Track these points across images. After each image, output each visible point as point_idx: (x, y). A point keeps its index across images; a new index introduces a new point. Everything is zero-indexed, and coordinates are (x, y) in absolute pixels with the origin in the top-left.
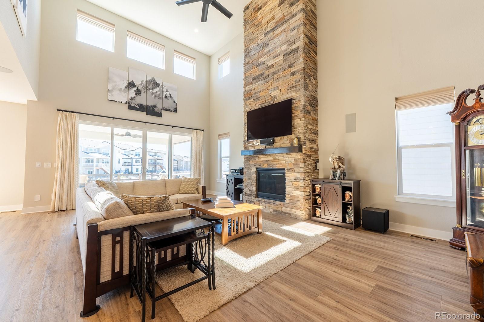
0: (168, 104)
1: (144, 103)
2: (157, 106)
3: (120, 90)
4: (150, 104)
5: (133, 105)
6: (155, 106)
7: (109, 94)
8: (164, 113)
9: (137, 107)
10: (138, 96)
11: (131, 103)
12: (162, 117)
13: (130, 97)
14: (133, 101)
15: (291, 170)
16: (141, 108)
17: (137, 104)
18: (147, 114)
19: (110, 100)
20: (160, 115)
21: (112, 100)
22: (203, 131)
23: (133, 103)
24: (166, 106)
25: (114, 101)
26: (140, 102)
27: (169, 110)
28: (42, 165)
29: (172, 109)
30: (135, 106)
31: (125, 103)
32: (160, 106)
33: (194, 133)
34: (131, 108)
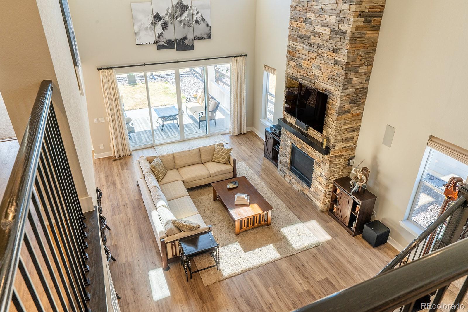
0: (200, 29)
1: (173, 38)
2: (187, 37)
3: (146, 29)
4: (179, 36)
5: (161, 43)
6: (185, 38)
7: (137, 38)
8: (196, 44)
9: (166, 45)
10: (166, 31)
11: (160, 42)
12: (194, 50)
13: (157, 35)
14: (161, 39)
15: (319, 164)
16: (170, 44)
17: (165, 41)
18: (177, 51)
19: (139, 44)
20: (191, 48)
21: (141, 44)
22: (246, 56)
23: (161, 42)
24: (198, 34)
25: (142, 44)
26: (168, 38)
27: (202, 38)
28: (98, 120)
29: (205, 36)
30: (164, 43)
31: (153, 43)
32: (190, 37)
33: (234, 62)
34: (160, 47)
